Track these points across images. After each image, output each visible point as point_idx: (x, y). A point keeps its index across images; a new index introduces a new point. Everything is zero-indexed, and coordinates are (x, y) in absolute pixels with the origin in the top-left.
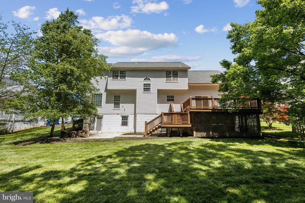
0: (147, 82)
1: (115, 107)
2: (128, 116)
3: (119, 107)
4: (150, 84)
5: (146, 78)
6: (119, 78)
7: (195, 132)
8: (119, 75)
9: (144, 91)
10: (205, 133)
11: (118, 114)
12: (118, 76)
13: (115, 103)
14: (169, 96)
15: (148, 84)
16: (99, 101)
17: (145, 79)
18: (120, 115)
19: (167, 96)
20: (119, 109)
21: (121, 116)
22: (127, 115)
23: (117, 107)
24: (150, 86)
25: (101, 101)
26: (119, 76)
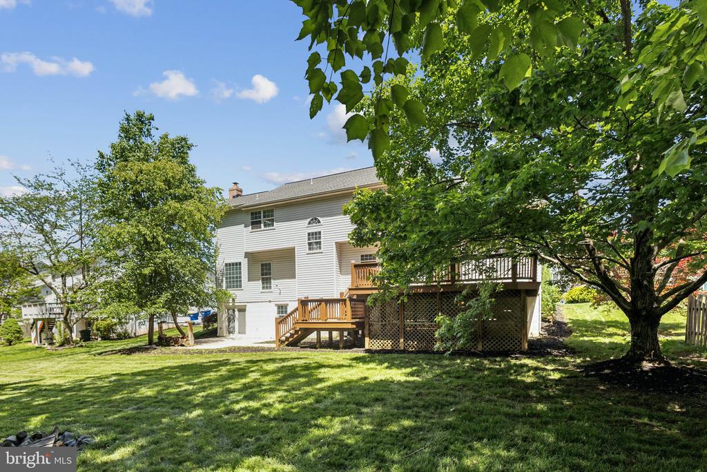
0: (314, 229)
1: (263, 288)
2: (288, 305)
3: (270, 287)
4: (320, 233)
5: (312, 220)
6: (262, 225)
7: (367, 339)
8: (262, 219)
9: (310, 249)
10: (389, 341)
11: (270, 301)
12: (260, 223)
13: (263, 279)
14: (366, 256)
15: (316, 233)
16: (237, 277)
17: (309, 223)
18: (273, 304)
19: (362, 256)
20: (270, 290)
21: (276, 305)
22: (285, 303)
23: (267, 288)
24: (320, 238)
25: (240, 277)
26: (262, 221)
